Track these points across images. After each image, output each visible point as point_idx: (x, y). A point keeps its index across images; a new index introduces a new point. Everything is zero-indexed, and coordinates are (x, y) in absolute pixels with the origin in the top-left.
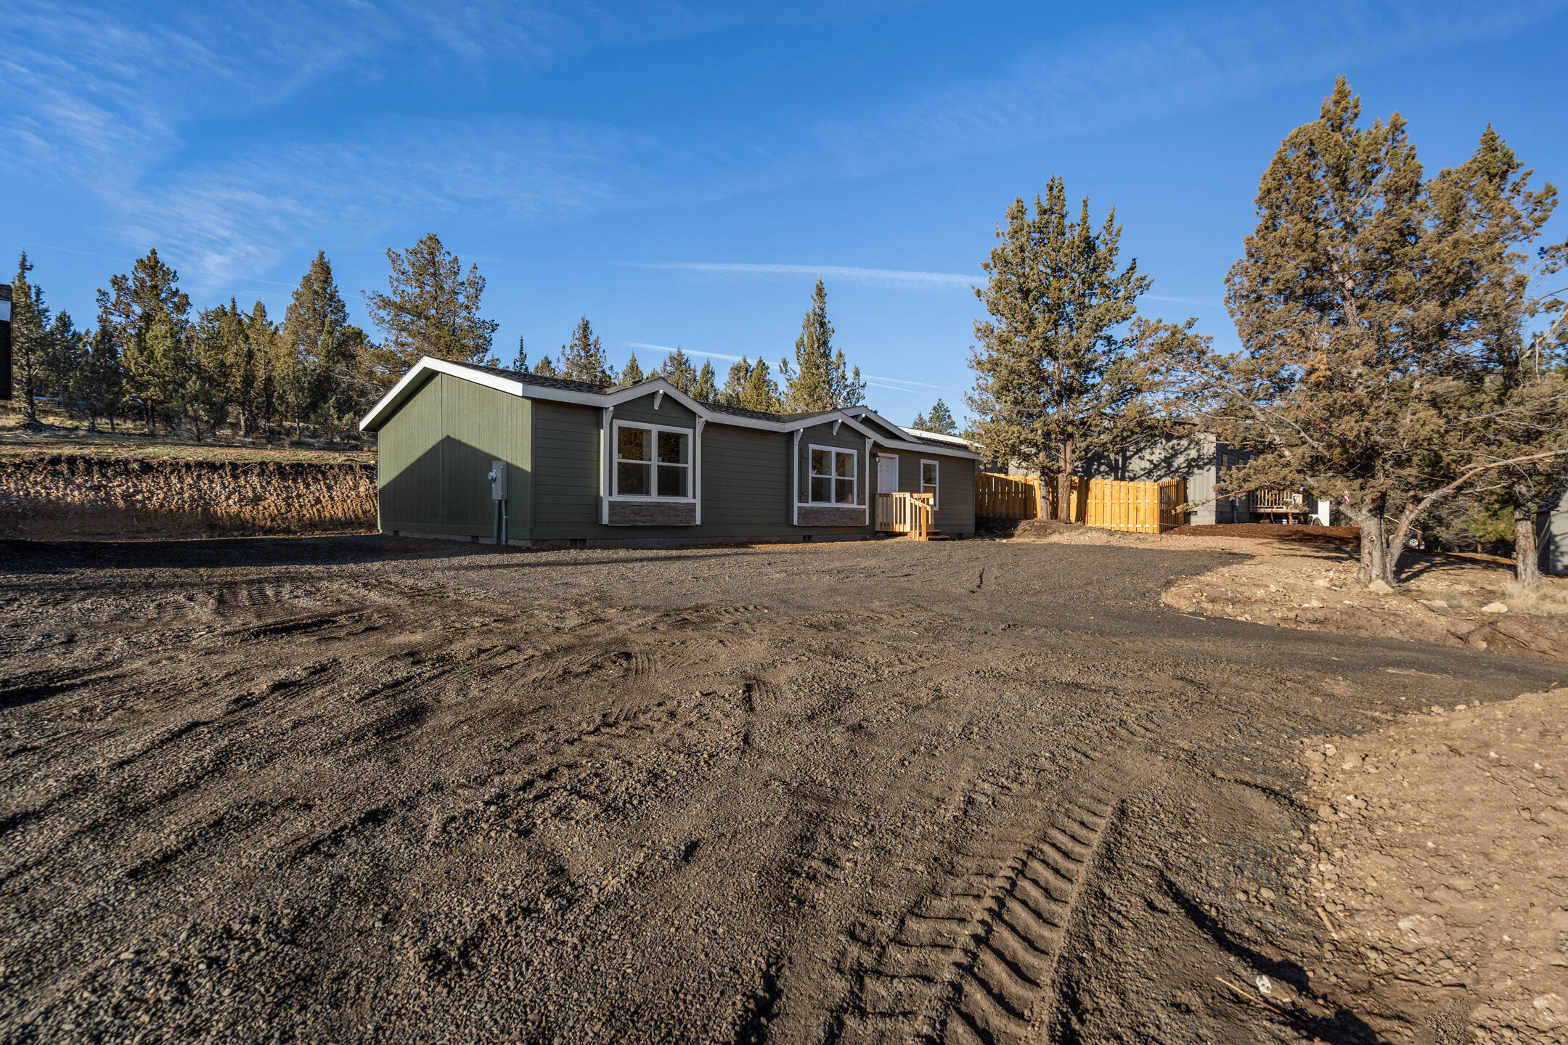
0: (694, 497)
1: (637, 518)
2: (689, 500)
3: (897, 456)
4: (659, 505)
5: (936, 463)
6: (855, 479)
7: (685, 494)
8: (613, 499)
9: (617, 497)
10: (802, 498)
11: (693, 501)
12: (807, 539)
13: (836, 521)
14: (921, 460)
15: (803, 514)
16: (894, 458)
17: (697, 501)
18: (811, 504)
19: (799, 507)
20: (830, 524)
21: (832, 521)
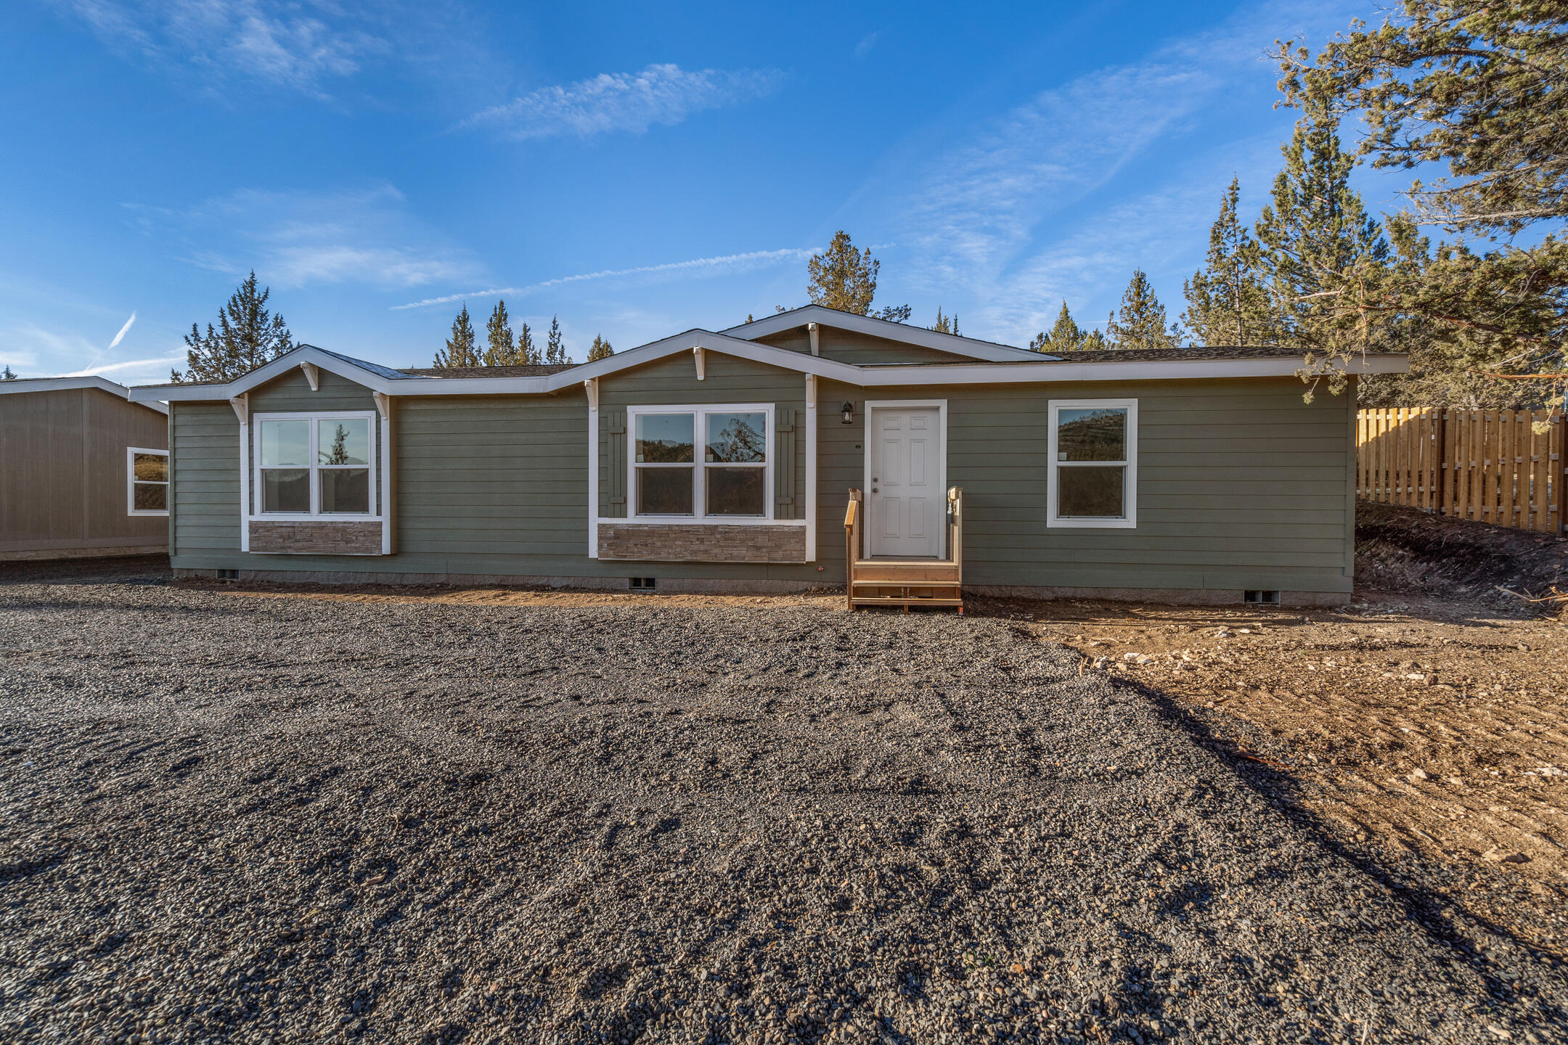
0: (379, 513)
1: (287, 543)
2: (371, 517)
3: (943, 404)
4: (321, 526)
5: (1131, 407)
6: (769, 465)
7: (364, 508)
8: (254, 518)
9: (260, 517)
10: (612, 504)
11: (378, 519)
12: (644, 584)
13: (706, 552)
14: (1050, 402)
15: (612, 538)
16: (937, 409)
17: (385, 519)
18: (632, 518)
19: (601, 527)
20: (689, 558)
21: (695, 552)
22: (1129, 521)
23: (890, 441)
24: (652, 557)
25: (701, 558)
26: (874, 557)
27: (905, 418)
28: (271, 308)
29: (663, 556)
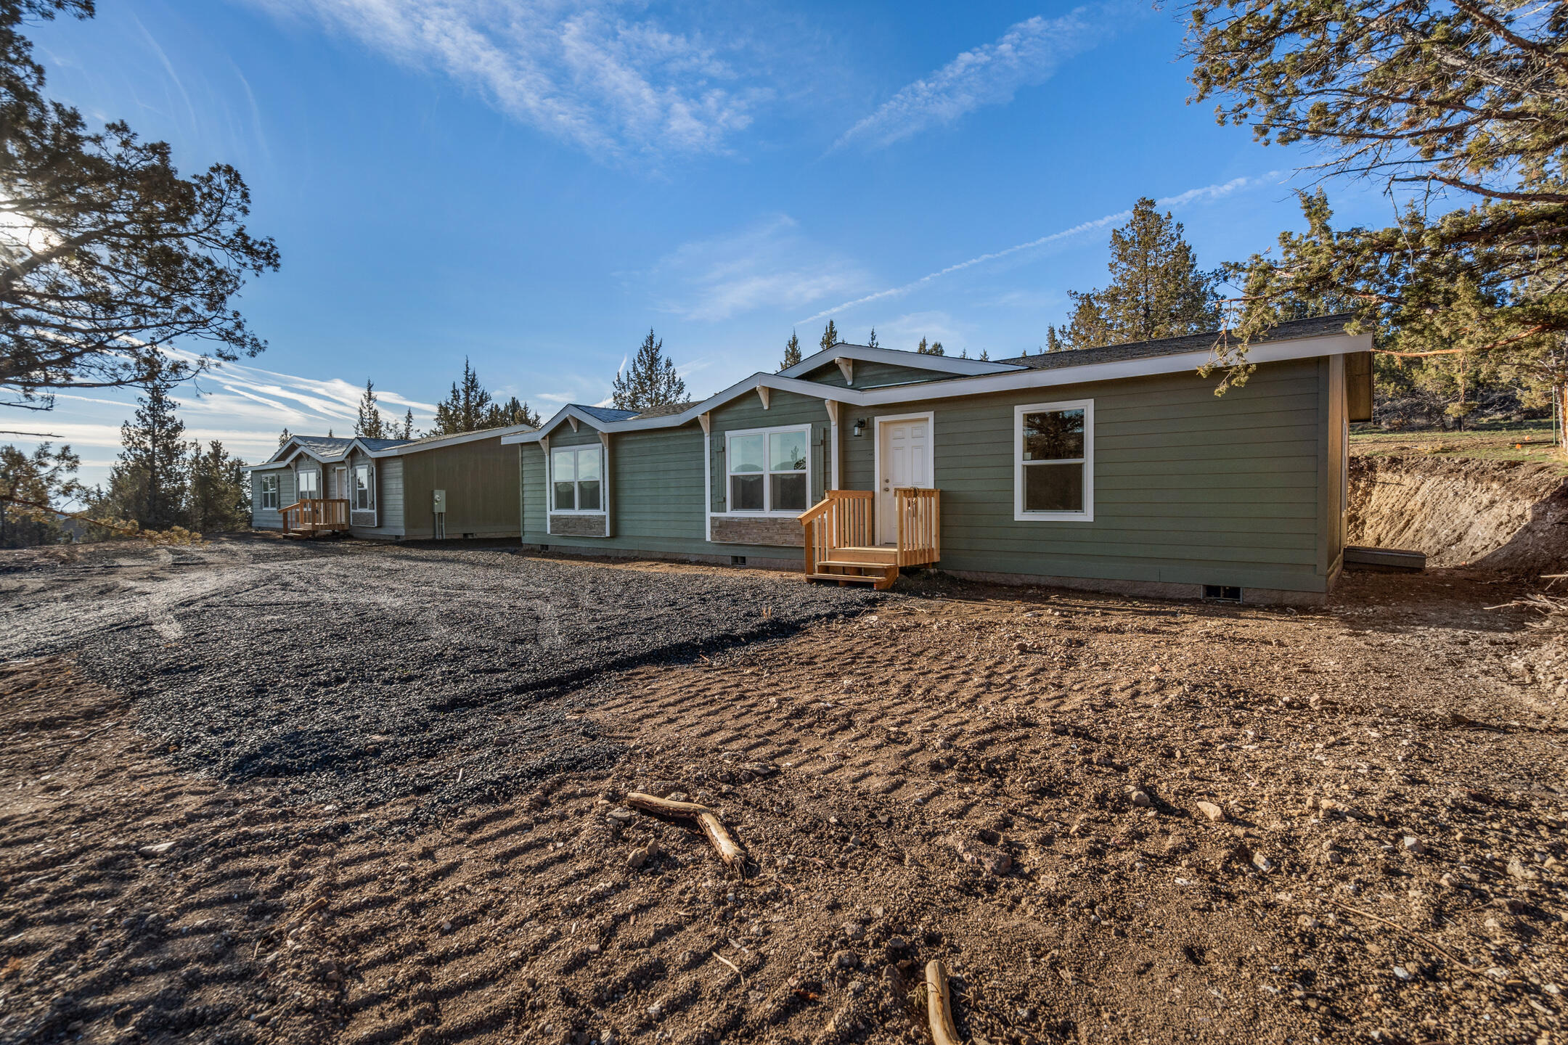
1: (565, 529)
3: (930, 415)
5: (1087, 407)
6: (808, 471)
7: (599, 507)
8: (552, 513)
9: (555, 512)
10: (719, 505)
12: (739, 562)
13: (771, 538)
14: (1016, 407)
15: (720, 526)
16: (927, 419)
17: (607, 513)
18: (730, 513)
19: (712, 518)
20: (761, 542)
21: (764, 538)
22: (1087, 515)
23: (897, 449)
24: (740, 541)
25: (767, 542)
26: (881, 546)
27: (908, 427)
28: (663, 355)
29: (746, 541)
